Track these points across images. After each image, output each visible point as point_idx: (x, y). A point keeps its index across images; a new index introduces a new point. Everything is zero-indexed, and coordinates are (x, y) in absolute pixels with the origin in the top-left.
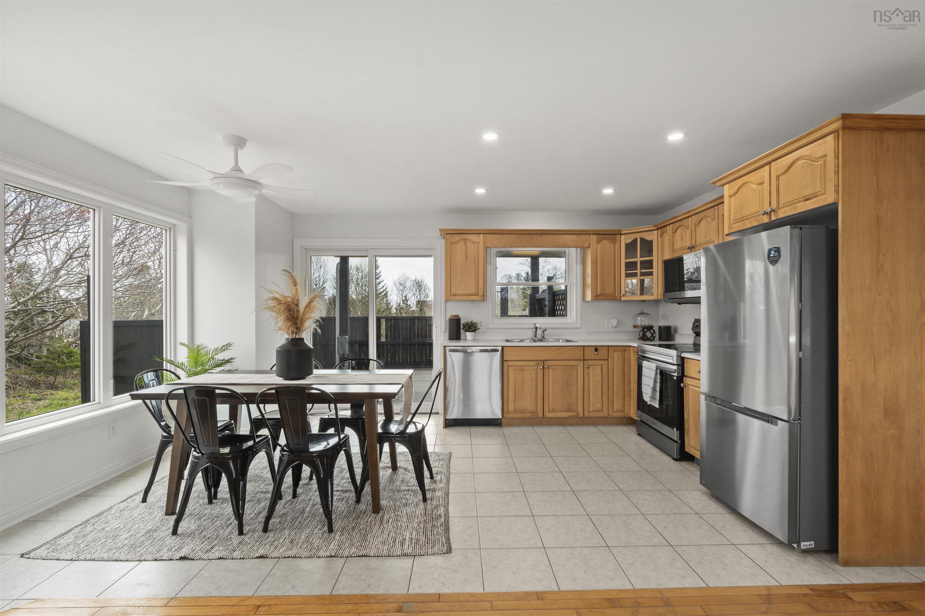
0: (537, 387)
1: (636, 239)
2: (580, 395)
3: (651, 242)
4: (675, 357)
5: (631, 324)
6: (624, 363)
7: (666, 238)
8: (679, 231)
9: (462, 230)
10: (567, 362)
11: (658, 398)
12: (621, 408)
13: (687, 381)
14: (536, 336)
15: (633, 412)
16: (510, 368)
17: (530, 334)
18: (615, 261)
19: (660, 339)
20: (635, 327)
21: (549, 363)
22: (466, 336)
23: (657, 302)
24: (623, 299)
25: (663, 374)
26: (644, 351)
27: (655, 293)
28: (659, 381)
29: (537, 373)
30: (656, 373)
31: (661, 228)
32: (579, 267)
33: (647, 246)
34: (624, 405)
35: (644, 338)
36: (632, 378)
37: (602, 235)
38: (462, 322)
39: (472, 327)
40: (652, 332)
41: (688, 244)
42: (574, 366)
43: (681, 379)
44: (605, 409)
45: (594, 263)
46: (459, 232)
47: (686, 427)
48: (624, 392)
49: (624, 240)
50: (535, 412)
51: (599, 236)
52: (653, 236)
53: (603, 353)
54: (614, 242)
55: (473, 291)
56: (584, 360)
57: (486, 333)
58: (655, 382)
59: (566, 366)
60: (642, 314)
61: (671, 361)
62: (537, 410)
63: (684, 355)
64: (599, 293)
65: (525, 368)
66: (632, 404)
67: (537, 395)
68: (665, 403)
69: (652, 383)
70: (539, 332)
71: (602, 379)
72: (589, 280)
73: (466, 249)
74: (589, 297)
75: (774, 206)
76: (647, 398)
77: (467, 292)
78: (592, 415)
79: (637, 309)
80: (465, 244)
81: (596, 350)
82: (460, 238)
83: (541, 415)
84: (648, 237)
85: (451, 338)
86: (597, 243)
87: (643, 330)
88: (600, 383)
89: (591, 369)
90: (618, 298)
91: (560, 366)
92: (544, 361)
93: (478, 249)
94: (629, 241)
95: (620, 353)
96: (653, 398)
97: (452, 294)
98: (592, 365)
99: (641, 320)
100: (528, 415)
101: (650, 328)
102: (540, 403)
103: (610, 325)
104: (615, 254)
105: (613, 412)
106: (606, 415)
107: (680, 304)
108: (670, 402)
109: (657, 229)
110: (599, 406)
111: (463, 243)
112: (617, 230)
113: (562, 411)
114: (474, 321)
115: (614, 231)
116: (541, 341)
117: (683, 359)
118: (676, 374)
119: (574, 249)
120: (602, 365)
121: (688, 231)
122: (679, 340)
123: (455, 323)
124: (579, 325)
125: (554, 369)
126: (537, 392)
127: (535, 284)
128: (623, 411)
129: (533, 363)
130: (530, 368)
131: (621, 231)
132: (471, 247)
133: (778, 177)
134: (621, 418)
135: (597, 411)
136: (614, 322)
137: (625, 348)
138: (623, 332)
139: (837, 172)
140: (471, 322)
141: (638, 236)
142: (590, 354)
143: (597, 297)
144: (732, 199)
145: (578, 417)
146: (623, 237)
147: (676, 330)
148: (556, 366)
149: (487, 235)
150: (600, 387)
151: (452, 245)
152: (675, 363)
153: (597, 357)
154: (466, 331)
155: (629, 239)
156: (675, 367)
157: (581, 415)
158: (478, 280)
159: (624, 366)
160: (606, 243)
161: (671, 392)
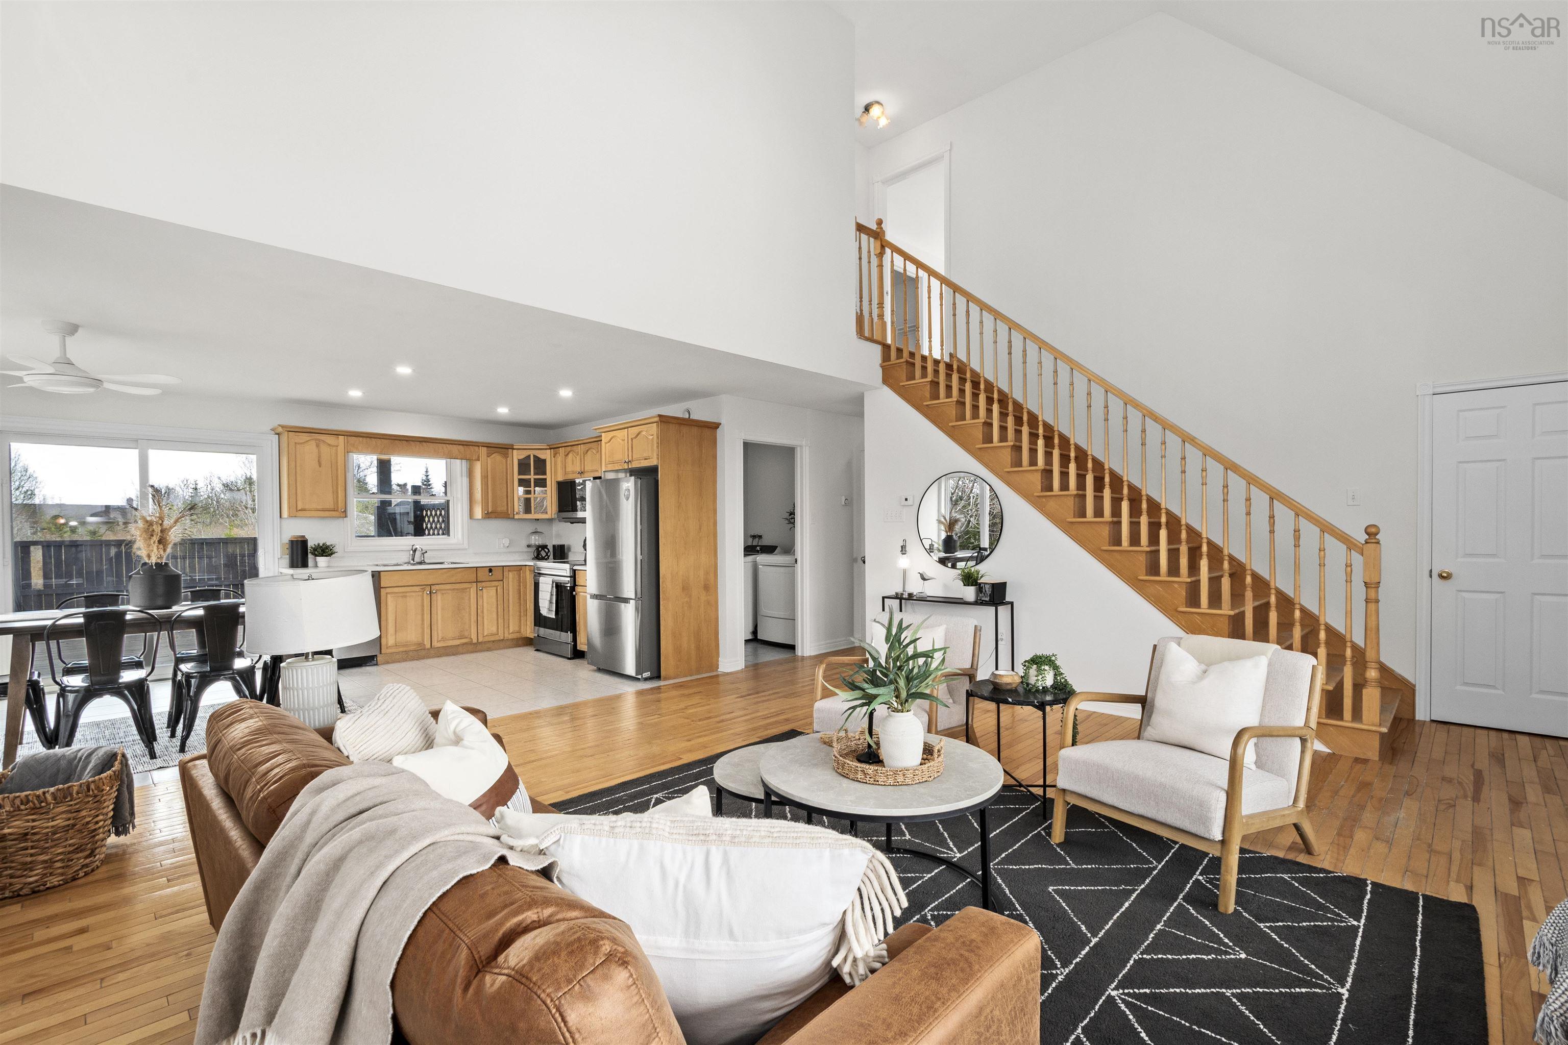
0: (423, 615)
1: (529, 457)
2: (474, 618)
3: (544, 461)
4: (568, 570)
5: (524, 543)
6: (520, 582)
7: (559, 459)
8: (570, 455)
9: (313, 429)
10: (458, 585)
11: (554, 609)
12: (517, 629)
13: (578, 589)
14: (413, 560)
15: (529, 630)
16: (389, 596)
17: (406, 557)
18: (507, 477)
19: (554, 559)
20: (529, 546)
21: (437, 587)
22: (316, 563)
23: (550, 520)
24: (516, 517)
25: (559, 587)
26: (539, 568)
27: (549, 512)
28: (555, 594)
29: (423, 600)
30: (552, 587)
31: (554, 448)
32: (465, 480)
33: (541, 465)
34: (520, 627)
35: (538, 557)
36: (528, 597)
37: (493, 448)
38: (311, 544)
39: (325, 551)
40: (547, 550)
41: (578, 470)
42: (466, 589)
43: (573, 588)
44: (501, 632)
45: (485, 478)
46: (308, 430)
47: (578, 629)
48: (520, 612)
49: (517, 456)
50: (421, 644)
51: (490, 449)
52: (546, 455)
53: (497, 574)
54: (506, 456)
55: (330, 505)
56: (477, 582)
57: (343, 557)
58: (552, 595)
59: (458, 589)
60: (536, 532)
61: (565, 574)
62: (423, 641)
63: (575, 568)
64: (490, 511)
65: (408, 594)
66: (528, 623)
67: (423, 624)
68: (560, 613)
69: (548, 597)
70: (418, 554)
71: (497, 601)
72: (478, 495)
73: (319, 453)
74: (478, 513)
75: (630, 458)
76: (544, 612)
77: (320, 507)
78: (486, 639)
79: (531, 528)
80: (318, 446)
81: (490, 571)
82: (308, 438)
83: (428, 646)
84: (542, 455)
85: (293, 565)
86: (488, 456)
87: (537, 549)
88: (495, 606)
89: (484, 590)
90: (511, 516)
91: (450, 589)
92: (431, 585)
93: (337, 454)
94: (522, 457)
95: (515, 573)
96: (550, 610)
97: (299, 508)
98: (486, 587)
99: (535, 539)
100: (412, 648)
101: (544, 547)
102: (427, 631)
103: (502, 545)
104: (507, 469)
105: (509, 634)
106: (502, 638)
107: (572, 523)
108: (565, 611)
109: (551, 449)
110: (494, 629)
111: (313, 443)
112: (509, 445)
113: (454, 639)
114: (328, 544)
115: (506, 445)
116: (420, 563)
117: (574, 571)
118: (569, 585)
119: (458, 461)
120: (497, 587)
121: (578, 457)
122: (572, 557)
123: (299, 546)
124: (466, 546)
125: (443, 594)
126: (423, 620)
127: (386, 497)
128: (519, 632)
129: (417, 589)
130: (413, 594)
131: (513, 445)
132: (325, 449)
133: (632, 439)
134: (518, 639)
135: (492, 635)
136: (506, 542)
137: (520, 568)
138: (515, 552)
139: (658, 447)
140: (323, 545)
141: (532, 453)
142: (483, 575)
143: (488, 515)
144: (607, 445)
145: (471, 643)
146: (515, 451)
147: (569, 549)
148: (445, 590)
149: (349, 438)
150: (495, 610)
151: (298, 446)
152: (568, 575)
153: (491, 578)
154: (316, 556)
155: (523, 455)
156: (569, 579)
157: (475, 641)
158: (337, 493)
159: (520, 586)
160: (497, 457)
161: (565, 603)
